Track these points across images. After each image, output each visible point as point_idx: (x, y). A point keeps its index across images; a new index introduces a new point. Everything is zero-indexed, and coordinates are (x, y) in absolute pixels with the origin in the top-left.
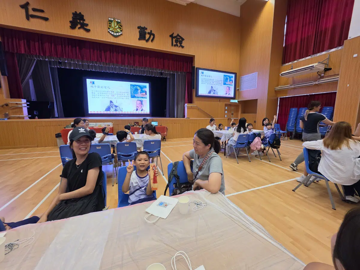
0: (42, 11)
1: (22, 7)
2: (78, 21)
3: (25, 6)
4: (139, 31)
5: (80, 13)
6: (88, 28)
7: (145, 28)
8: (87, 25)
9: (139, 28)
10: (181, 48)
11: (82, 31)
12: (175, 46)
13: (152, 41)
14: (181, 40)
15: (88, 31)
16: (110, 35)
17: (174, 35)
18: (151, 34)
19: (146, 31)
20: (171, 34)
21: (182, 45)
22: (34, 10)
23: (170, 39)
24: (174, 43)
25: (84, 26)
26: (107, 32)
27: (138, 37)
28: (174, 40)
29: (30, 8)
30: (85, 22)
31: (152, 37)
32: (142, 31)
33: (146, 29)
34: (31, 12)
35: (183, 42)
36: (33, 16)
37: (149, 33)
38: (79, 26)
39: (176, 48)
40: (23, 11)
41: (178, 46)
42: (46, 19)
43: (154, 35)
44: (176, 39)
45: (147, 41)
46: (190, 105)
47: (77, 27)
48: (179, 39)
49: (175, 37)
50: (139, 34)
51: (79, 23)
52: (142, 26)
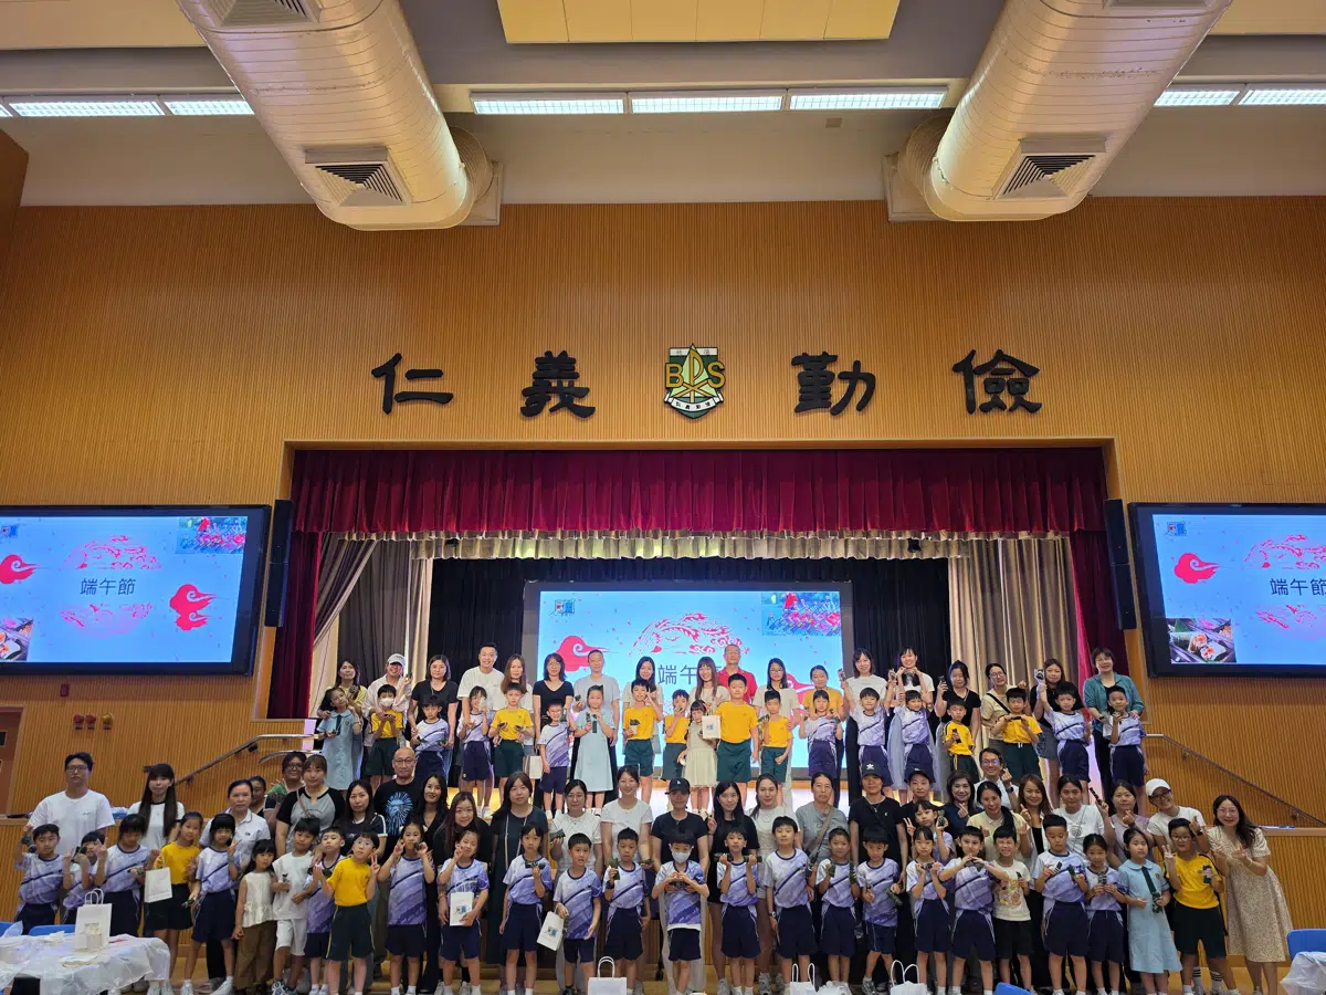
0: (436, 374)
1: (377, 373)
2: (554, 384)
3: (386, 372)
4: (800, 376)
5: (564, 353)
6: (586, 403)
7: (828, 359)
8: (584, 392)
9: (796, 362)
10: (1020, 414)
11: (564, 416)
12: (985, 409)
13: (861, 407)
14: (1017, 375)
15: (586, 413)
16: (675, 416)
17: (978, 362)
18: (854, 376)
19: (831, 368)
20: (960, 360)
21: (1027, 398)
22: (413, 375)
23: (959, 378)
25: (575, 404)
26: (660, 401)
27: (794, 398)
28: (979, 381)
29: (401, 371)
30: (577, 384)
31: (861, 388)
32: (811, 373)
33: (834, 358)
34: (402, 385)
35: (1033, 381)
36: (406, 397)
37: (843, 376)
38: (555, 401)
39: (996, 417)
40: (381, 384)
41: (1002, 407)
42: (444, 399)
43: (870, 381)
44: (987, 376)
45: (837, 411)
47: (547, 408)
48: (1009, 372)
49: (981, 370)
50: (798, 388)
51: (555, 390)
52: (816, 352)
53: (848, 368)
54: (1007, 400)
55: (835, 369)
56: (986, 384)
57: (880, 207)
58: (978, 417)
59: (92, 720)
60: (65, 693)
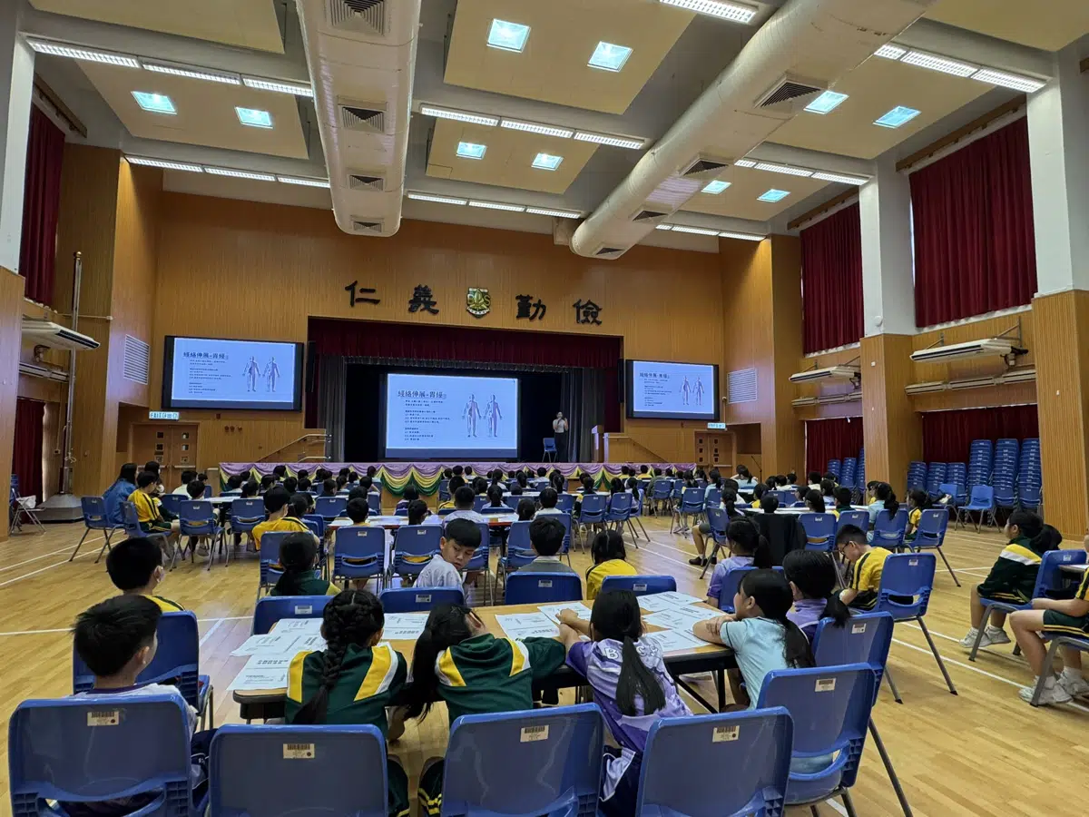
0: (373, 291)
1: (347, 289)
2: (422, 299)
3: (351, 288)
4: (519, 304)
5: (426, 287)
6: (435, 308)
7: (529, 298)
8: (435, 303)
9: (517, 298)
10: (595, 324)
11: (426, 312)
12: (583, 322)
13: (540, 318)
14: (594, 310)
15: (435, 312)
16: (471, 316)
17: (581, 304)
18: (539, 305)
19: (530, 301)
20: (576, 302)
21: (597, 319)
22: (363, 291)
23: (575, 309)
24: (582, 318)
25: (430, 307)
26: (464, 310)
27: (516, 312)
28: (582, 311)
29: (358, 288)
30: (432, 300)
31: (541, 310)
32: (523, 303)
33: (531, 298)
34: (358, 295)
35: (599, 313)
36: (360, 300)
37: (534, 305)
38: (422, 306)
39: (587, 325)
40: (349, 293)
41: (589, 321)
42: (376, 302)
43: (544, 307)
44: (585, 309)
45: (532, 318)
46: (616, 436)
47: (419, 309)
48: (592, 309)
49: (583, 307)
50: (517, 308)
51: (422, 302)
52: (524, 294)
53: (537, 302)
54: (591, 319)
55: (532, 302)
56: (584, 312)
57: (551, 237)
58: (582, 325)
59: (233, 429)
60: (219, 417)
